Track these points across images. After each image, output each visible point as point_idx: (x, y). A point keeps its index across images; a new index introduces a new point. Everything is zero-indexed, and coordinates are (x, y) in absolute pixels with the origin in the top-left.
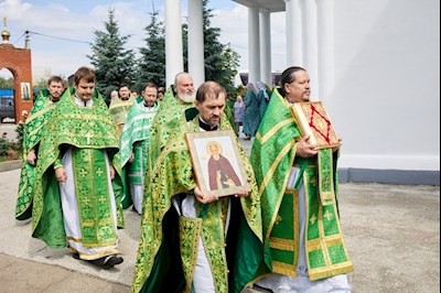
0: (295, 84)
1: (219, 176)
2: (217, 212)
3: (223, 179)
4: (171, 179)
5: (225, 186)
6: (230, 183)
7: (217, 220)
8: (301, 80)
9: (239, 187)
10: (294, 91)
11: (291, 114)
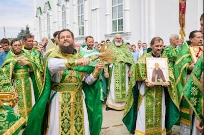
0: (195, 38)
1: (157, 76)
2: (153, 91)
3: (158, 78)
4: (137, 74)
5: (158, 81)
6: (161, 80)
7: (153, 94)
8: (198, 36)
9: (164, 83)
10: (194, 41)
11: (189, 52)
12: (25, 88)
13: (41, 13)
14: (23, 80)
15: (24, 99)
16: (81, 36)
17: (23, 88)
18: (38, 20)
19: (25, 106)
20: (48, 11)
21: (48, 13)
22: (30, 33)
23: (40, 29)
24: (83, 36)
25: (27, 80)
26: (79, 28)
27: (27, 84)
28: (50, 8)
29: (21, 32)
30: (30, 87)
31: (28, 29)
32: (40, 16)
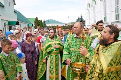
12: (55, 61)
13: (90, 7)
14: (54, 56)
15: (54, 69)
16: (117, 20)
17: (54, 61)
18: (88, 11)
19: (54, 73)
20: (94, 5)
21: (94, 7)
22: (83, 19)
23: (89, 17)
24: (118, 20)
25: (57, 56)
26: (116, 15)
27: (57, 59)
28: (96, 3)
29: (78, 19)
30: (58, 61)
31: (82, 17)
32: (89, 8)
